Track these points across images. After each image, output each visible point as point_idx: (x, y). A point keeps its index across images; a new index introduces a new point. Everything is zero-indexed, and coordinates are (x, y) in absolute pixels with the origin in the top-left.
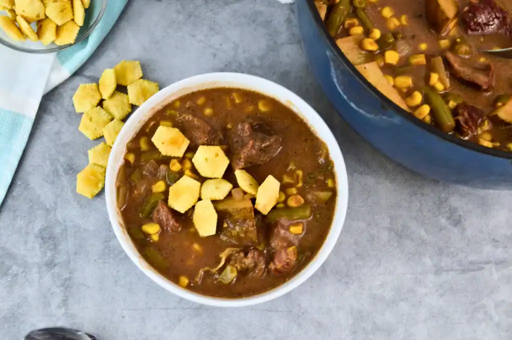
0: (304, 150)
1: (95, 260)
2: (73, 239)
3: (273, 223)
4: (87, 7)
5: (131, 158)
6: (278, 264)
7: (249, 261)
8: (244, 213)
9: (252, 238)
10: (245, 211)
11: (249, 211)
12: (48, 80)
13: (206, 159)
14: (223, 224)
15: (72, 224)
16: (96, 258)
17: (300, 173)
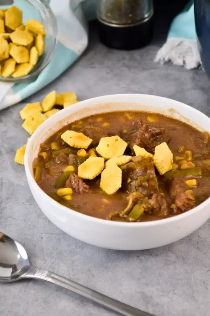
0: (190, 140)
1: (23, 203)
2: (7, 190)
3: (170, 179)
4: (40, 54)
5: (44, 154)
6: (179, 203)
7: (152, 202)
8: (145, 163)
9: (154, 186)
10: (145, 161)
11: (148, 160)
12: (4, 98)
13: (108, 146)
14: (127, 180)
15: (7, 181)
16: (23, 201)
17: (189, 152)
